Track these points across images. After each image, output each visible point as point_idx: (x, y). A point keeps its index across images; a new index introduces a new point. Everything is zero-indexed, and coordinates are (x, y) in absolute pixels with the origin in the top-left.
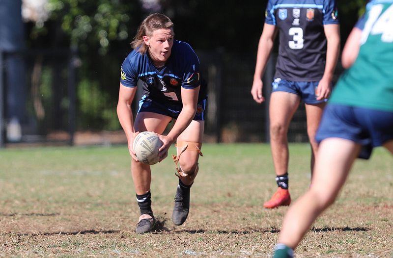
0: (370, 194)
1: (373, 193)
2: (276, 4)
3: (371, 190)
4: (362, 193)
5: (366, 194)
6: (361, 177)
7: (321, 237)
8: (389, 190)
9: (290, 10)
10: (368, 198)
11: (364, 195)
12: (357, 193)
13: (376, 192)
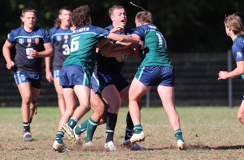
0: (42, 135)
1: (44, 134)
2: (54, 34)
3: (43, 133)
4: (38, 134)
5: (40, 134)
6: (37, 126)
7: (16, 158)
8: (53, 133)
9: (63, 36)
10: (41, 137)
11: (39, 135)
12: (35, 134)
13: (45, 133)
